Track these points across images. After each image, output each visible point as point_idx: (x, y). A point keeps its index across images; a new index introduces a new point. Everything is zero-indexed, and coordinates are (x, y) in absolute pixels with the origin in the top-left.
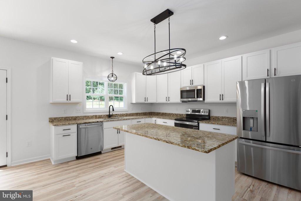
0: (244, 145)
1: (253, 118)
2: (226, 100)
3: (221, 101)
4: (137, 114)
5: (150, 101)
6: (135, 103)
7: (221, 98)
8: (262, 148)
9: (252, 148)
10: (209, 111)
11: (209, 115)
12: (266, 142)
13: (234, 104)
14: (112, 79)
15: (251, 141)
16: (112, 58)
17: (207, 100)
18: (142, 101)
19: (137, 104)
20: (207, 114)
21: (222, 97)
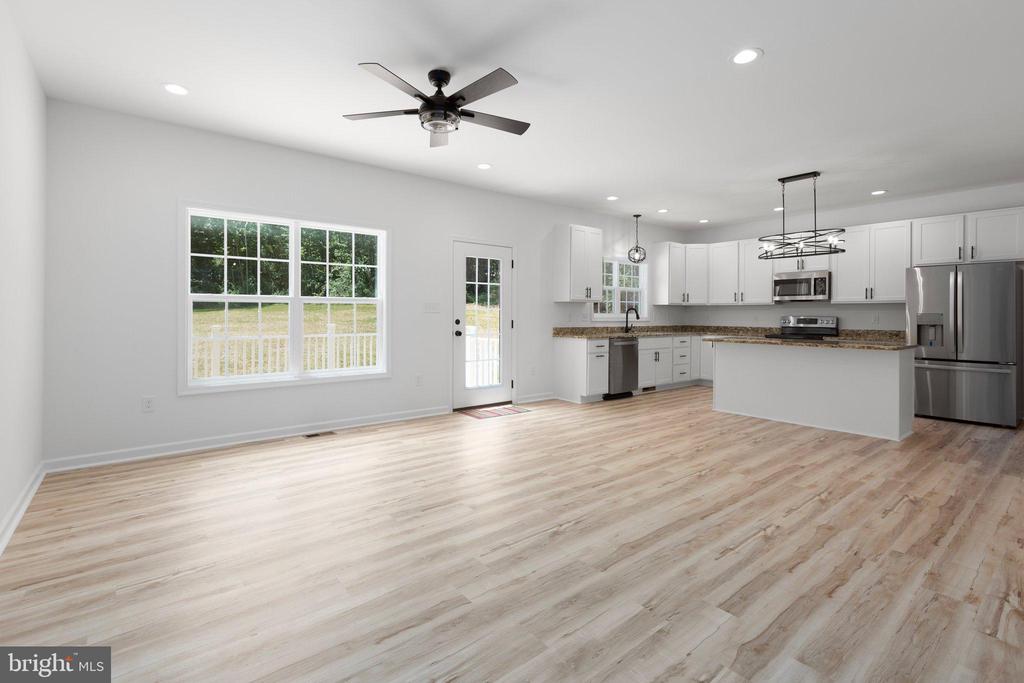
0: (927, 369)
1: (934, 326)
2: (879, 298)
3: (869, 301)
4: (663, 329)
5: (693, 301)
6: (667, 303)
7: (869, 295)
8: (949, 370)
9: (928, 373)
10: (838, 319)
11: (837, 329)
12: (957, 361)
13: (900, 306)
14: (637, 256)
15: (927, 362)
16: (637, 216)
17: (837, 298)
18: (678, 301)
19: (670, 307)
20: (834, 326)
21: (870, 293)
